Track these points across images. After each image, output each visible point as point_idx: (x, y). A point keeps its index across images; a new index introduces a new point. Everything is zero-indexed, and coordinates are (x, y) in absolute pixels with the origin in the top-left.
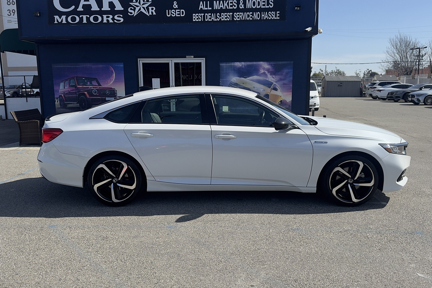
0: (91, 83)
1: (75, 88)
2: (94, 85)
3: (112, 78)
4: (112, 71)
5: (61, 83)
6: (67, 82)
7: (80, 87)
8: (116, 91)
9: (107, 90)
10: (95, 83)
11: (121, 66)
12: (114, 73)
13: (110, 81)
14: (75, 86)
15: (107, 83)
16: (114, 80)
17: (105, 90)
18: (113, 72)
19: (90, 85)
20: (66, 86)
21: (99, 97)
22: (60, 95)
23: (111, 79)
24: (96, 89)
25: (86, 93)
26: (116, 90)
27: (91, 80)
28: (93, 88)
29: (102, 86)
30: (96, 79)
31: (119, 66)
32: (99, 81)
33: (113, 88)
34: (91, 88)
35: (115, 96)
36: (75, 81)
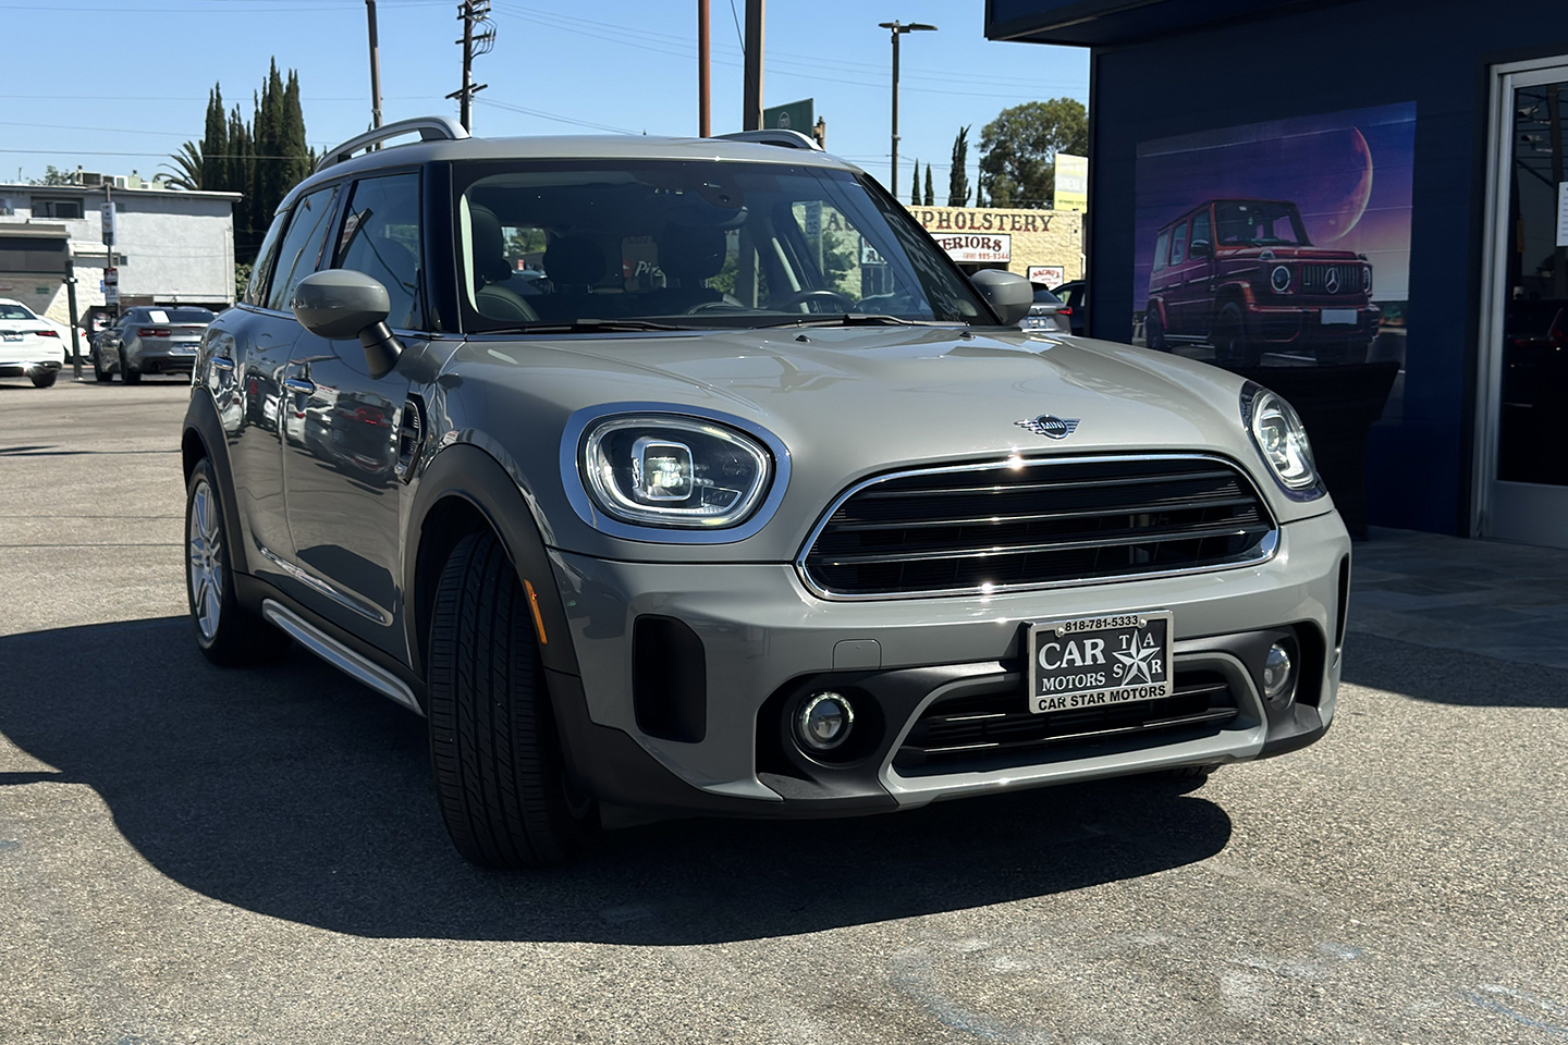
0: (1269, 232)
1: (1208, 261)
2: (1280, 238)
3: (1359, 198)
4: (1364, 152)
5: (1159, 241)
6: (1181, 233)
7: (1227, 253)
8: (1370, 267)
9: (1329, 265)
10: (1284, 230)
11: (1407, 120)
12: (1371, 167)
13: (1351, 215)
14: (1206, 252)
15: (1335, 230)
16: (1365, 205)
17: (1324, 264)
18: (1365, 163)
19: (1265, 244)
20: (1177, 253)
21: (1294, 310)
22: (1153, 297)
23: (1351, 203)
24: (1286, 264)
25: (1246, 285)
26: (1369, 262)
27: (1268, 212)
28: (1277, 257)
29: (1312, 242)
30: (1290, 210)
31: (1393, 122)
32: (1302, 216)
33: (1357, 253)
34: (1268, 256)
35: (1364, 300)
36: (1209, 221)
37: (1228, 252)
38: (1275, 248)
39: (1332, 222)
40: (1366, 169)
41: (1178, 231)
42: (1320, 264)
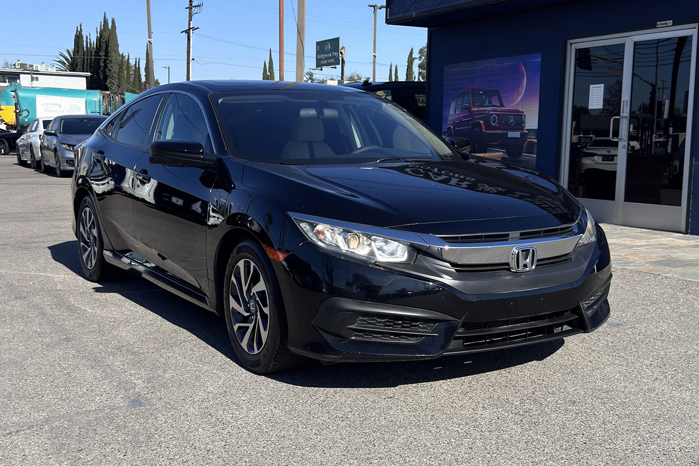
0: (490, 102)
1: (469, 112)
2: (494, 104)
3: (521, 89)
4: (523, 72)
5: (452, 104)
8: (525, 116)
9: (511, 115)
10: (495, 101)
11: (538, 60)
12: (525, 78)
13: (518, 96)
14: (468, 109)
15: (513, 101)
16: (523, 92)
17: (509, 114)
18: (523, 76)
19: (489, 106)
20: (458, 109)
21: (499, 132)
22: (449, 126)
23: (519, 91)
24: (496, 114)
25: (482, 122)
26: (525, 114)
27: (489, 94)
28: (493, 111)
29: (505, 106)
30: (497, 93)
31: (534, 60)
32: (502, 96)
33: (520, 110)
34: (489, 111)
35: (522, 128)
36: (469, 97)
37: (476, 109)
38: (492, 108)
39: (512, 99)
40: (524, 78)
41: (458, 100)
42: (507, 114)
